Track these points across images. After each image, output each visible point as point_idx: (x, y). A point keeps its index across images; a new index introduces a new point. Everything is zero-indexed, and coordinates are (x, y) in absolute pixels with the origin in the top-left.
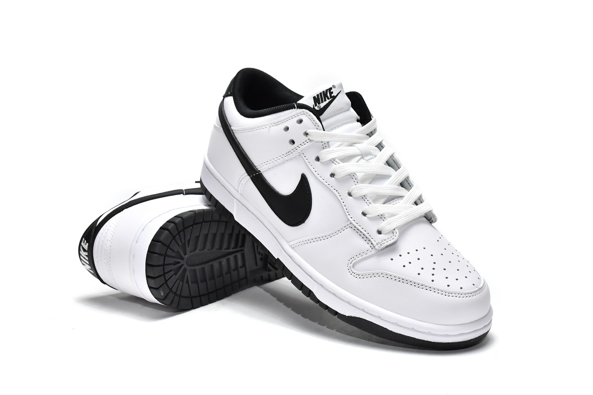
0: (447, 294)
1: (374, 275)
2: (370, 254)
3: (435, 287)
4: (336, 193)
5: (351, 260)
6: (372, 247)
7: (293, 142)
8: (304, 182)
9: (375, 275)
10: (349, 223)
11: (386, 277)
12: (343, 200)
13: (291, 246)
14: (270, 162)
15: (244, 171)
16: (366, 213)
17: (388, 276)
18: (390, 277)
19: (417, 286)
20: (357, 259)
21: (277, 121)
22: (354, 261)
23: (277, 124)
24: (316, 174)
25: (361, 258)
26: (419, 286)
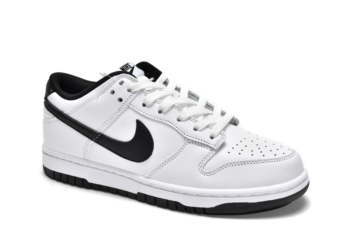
0: (278, 160)
1: (221, 168)
2: (211, 155)
3: (268, 158)
4: (169, 123)
5: (200, 165)
6: (212, 150)
7: (121, 100)
8: (140, 126)
9: (223, 167)
10: (186, 140)
11: (231, 165)
12: (176, 126)
13: (147, 177)
14: (107, 122)
15: (87, 139)
16: (196, 128)
17: (233, 164)
18: (234, 165)
19: (256, 162)
20: (204, 163)
21: (102, 90)
22: (203, 165)
23: (103, 92)
24: (147, 116)
25: (206, 160)
26: (257, 162)
